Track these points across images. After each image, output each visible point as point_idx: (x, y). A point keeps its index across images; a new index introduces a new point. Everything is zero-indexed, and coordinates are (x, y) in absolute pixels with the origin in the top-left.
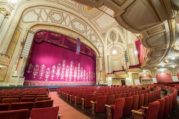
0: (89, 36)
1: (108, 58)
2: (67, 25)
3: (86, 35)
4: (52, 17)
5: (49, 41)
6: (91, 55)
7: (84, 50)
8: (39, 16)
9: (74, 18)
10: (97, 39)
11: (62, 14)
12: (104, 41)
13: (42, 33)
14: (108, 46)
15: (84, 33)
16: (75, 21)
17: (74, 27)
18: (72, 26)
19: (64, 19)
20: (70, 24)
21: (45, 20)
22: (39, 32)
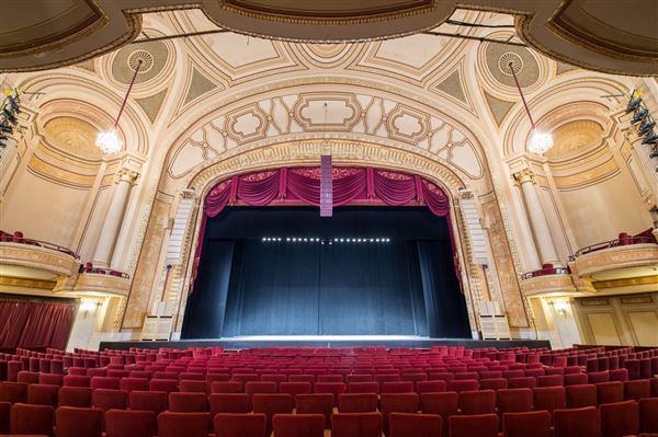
0: (379, 126)
1: (520, 186)
2: (284, 130)
3: (366, 127)
4: (235, 132)
5: (241, 203)
6: (416, 198)
7: (371, 192)
8: (205, 147)
9: (296, 98)
10: (428, 121)
11: (258, 107)
12: (472, 111)
13: (222, 187)
14: (506, 124)
15: (352, 125)
16: (305, 103)
17: (311, 125)
18: (302, 125)
19: (270, 118)
20: (293, 122)
21: (221, 149)
22: (216, 186)
